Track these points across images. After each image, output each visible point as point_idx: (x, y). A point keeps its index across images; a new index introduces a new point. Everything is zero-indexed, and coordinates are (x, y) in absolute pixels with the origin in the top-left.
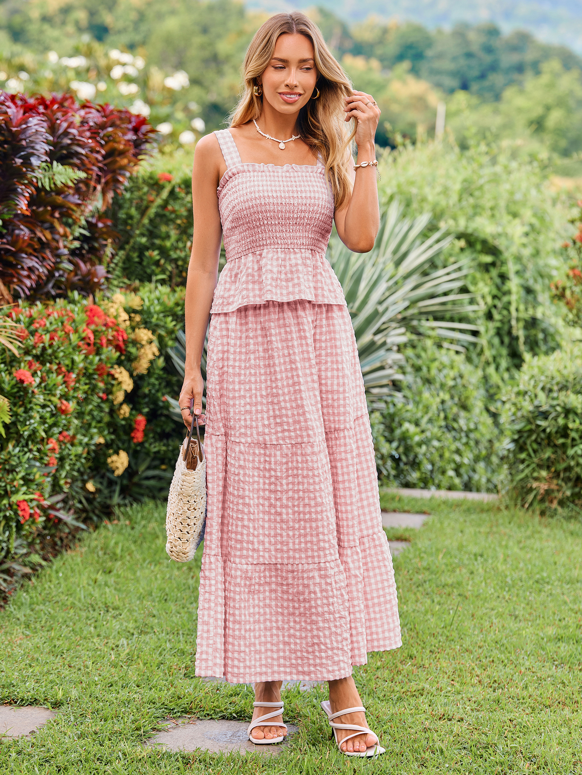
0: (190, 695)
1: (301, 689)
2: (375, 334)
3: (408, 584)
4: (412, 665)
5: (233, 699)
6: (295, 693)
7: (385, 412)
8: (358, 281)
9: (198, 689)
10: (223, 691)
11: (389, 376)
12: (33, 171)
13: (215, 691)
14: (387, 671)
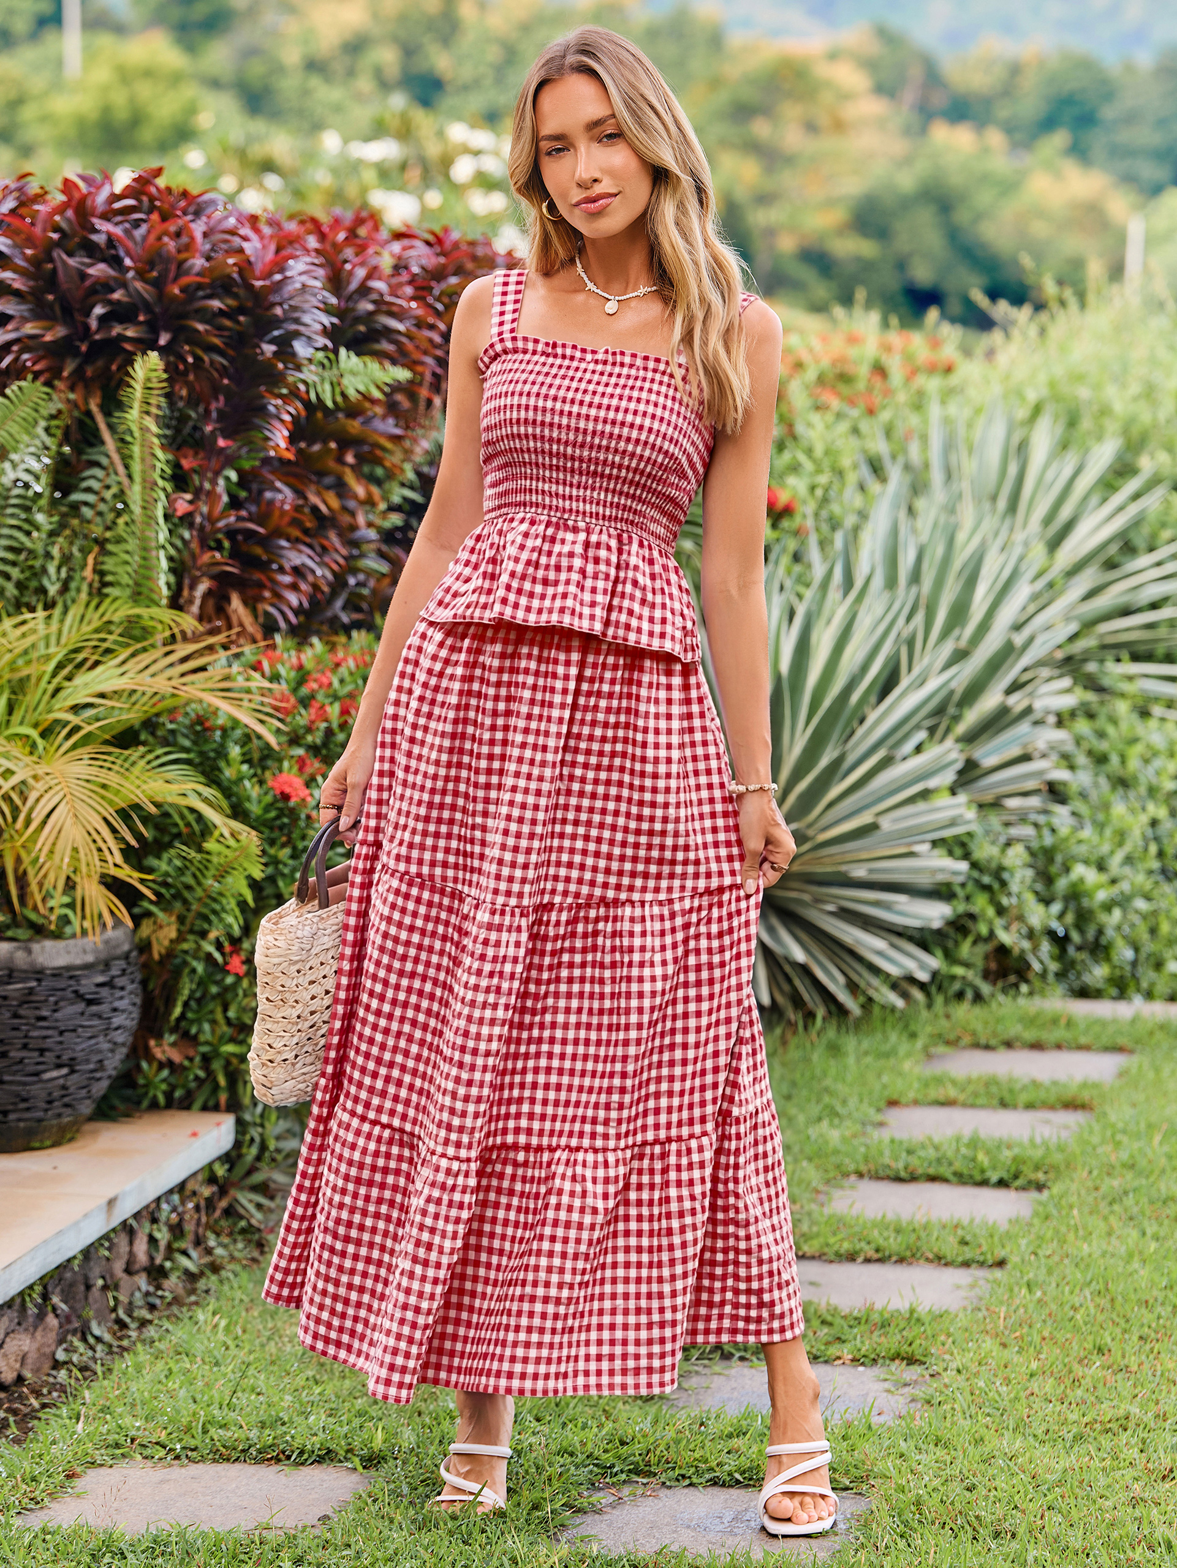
0: (645, 1436)
1: (875, 1420)
2: (1009, 691)
3: (1090, 1199)
4: (1102, 1367)
5: (735, 1442)
6: (863, 1430)
7: (1035, 845)
8: (971, 582)
9: (661, 1425)
10: (713, 1427)
11: (1041, 773)
12: (298, 368)
13: (696, 1427)
14: (1051, 1381)
